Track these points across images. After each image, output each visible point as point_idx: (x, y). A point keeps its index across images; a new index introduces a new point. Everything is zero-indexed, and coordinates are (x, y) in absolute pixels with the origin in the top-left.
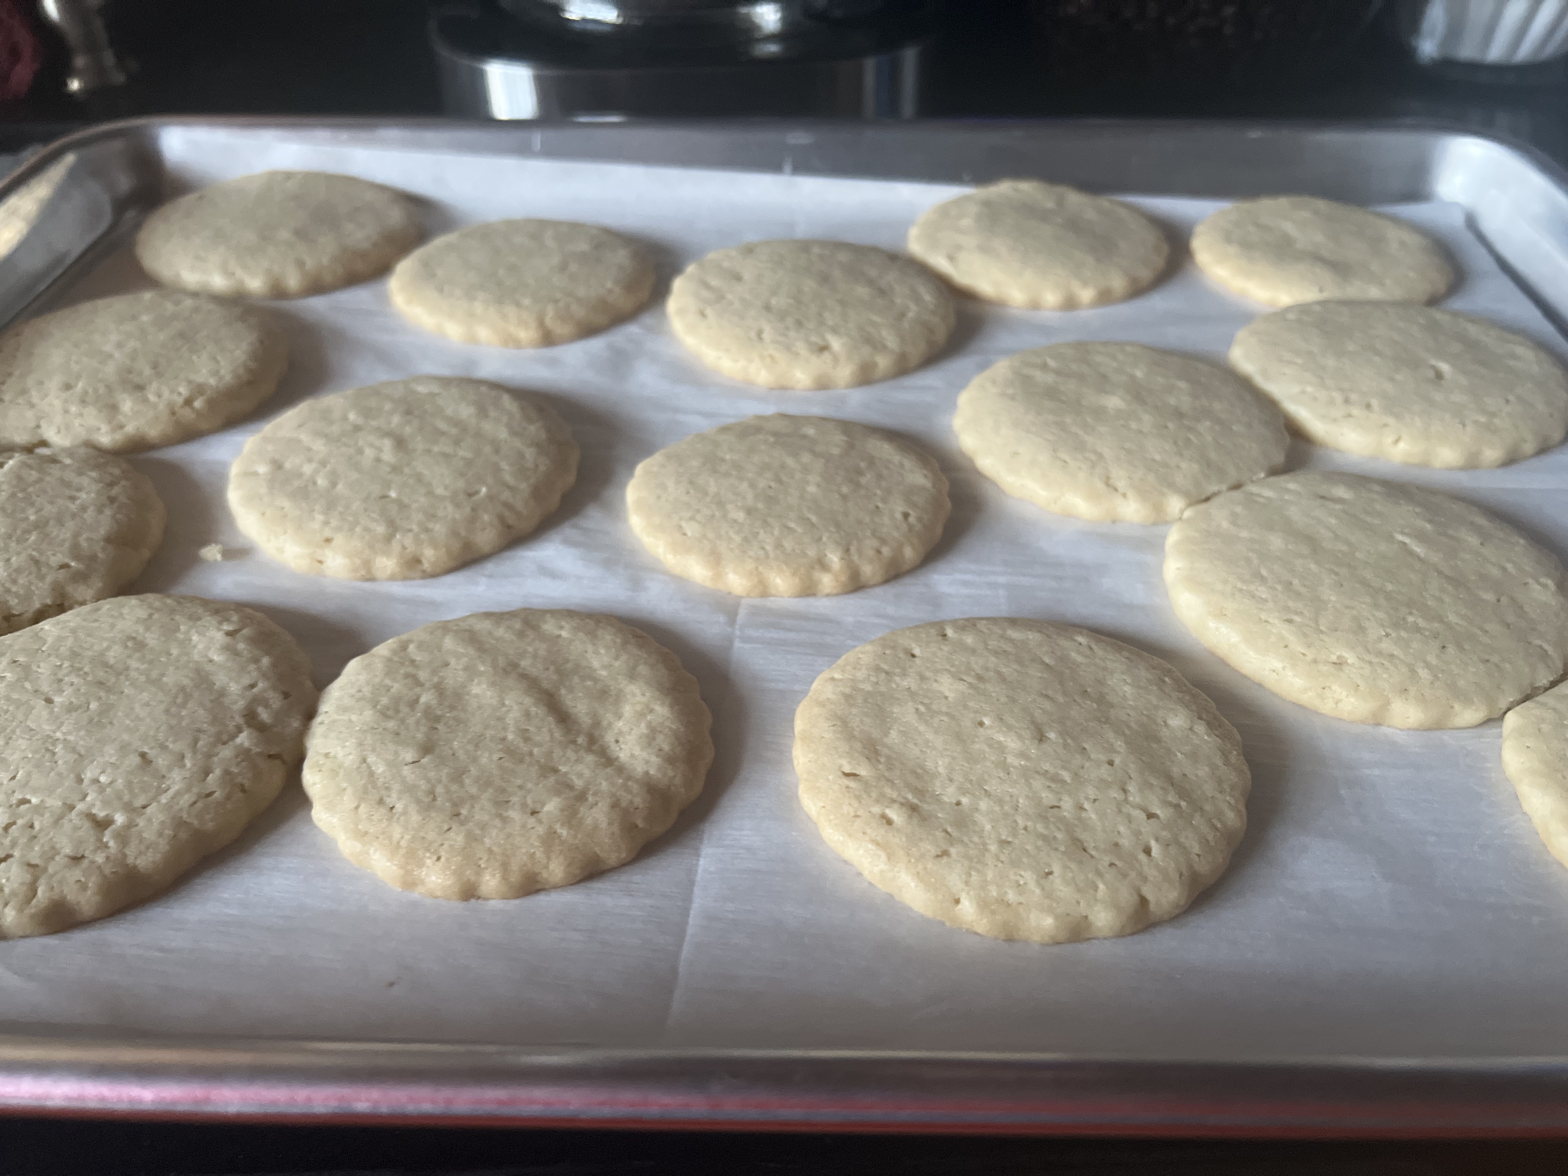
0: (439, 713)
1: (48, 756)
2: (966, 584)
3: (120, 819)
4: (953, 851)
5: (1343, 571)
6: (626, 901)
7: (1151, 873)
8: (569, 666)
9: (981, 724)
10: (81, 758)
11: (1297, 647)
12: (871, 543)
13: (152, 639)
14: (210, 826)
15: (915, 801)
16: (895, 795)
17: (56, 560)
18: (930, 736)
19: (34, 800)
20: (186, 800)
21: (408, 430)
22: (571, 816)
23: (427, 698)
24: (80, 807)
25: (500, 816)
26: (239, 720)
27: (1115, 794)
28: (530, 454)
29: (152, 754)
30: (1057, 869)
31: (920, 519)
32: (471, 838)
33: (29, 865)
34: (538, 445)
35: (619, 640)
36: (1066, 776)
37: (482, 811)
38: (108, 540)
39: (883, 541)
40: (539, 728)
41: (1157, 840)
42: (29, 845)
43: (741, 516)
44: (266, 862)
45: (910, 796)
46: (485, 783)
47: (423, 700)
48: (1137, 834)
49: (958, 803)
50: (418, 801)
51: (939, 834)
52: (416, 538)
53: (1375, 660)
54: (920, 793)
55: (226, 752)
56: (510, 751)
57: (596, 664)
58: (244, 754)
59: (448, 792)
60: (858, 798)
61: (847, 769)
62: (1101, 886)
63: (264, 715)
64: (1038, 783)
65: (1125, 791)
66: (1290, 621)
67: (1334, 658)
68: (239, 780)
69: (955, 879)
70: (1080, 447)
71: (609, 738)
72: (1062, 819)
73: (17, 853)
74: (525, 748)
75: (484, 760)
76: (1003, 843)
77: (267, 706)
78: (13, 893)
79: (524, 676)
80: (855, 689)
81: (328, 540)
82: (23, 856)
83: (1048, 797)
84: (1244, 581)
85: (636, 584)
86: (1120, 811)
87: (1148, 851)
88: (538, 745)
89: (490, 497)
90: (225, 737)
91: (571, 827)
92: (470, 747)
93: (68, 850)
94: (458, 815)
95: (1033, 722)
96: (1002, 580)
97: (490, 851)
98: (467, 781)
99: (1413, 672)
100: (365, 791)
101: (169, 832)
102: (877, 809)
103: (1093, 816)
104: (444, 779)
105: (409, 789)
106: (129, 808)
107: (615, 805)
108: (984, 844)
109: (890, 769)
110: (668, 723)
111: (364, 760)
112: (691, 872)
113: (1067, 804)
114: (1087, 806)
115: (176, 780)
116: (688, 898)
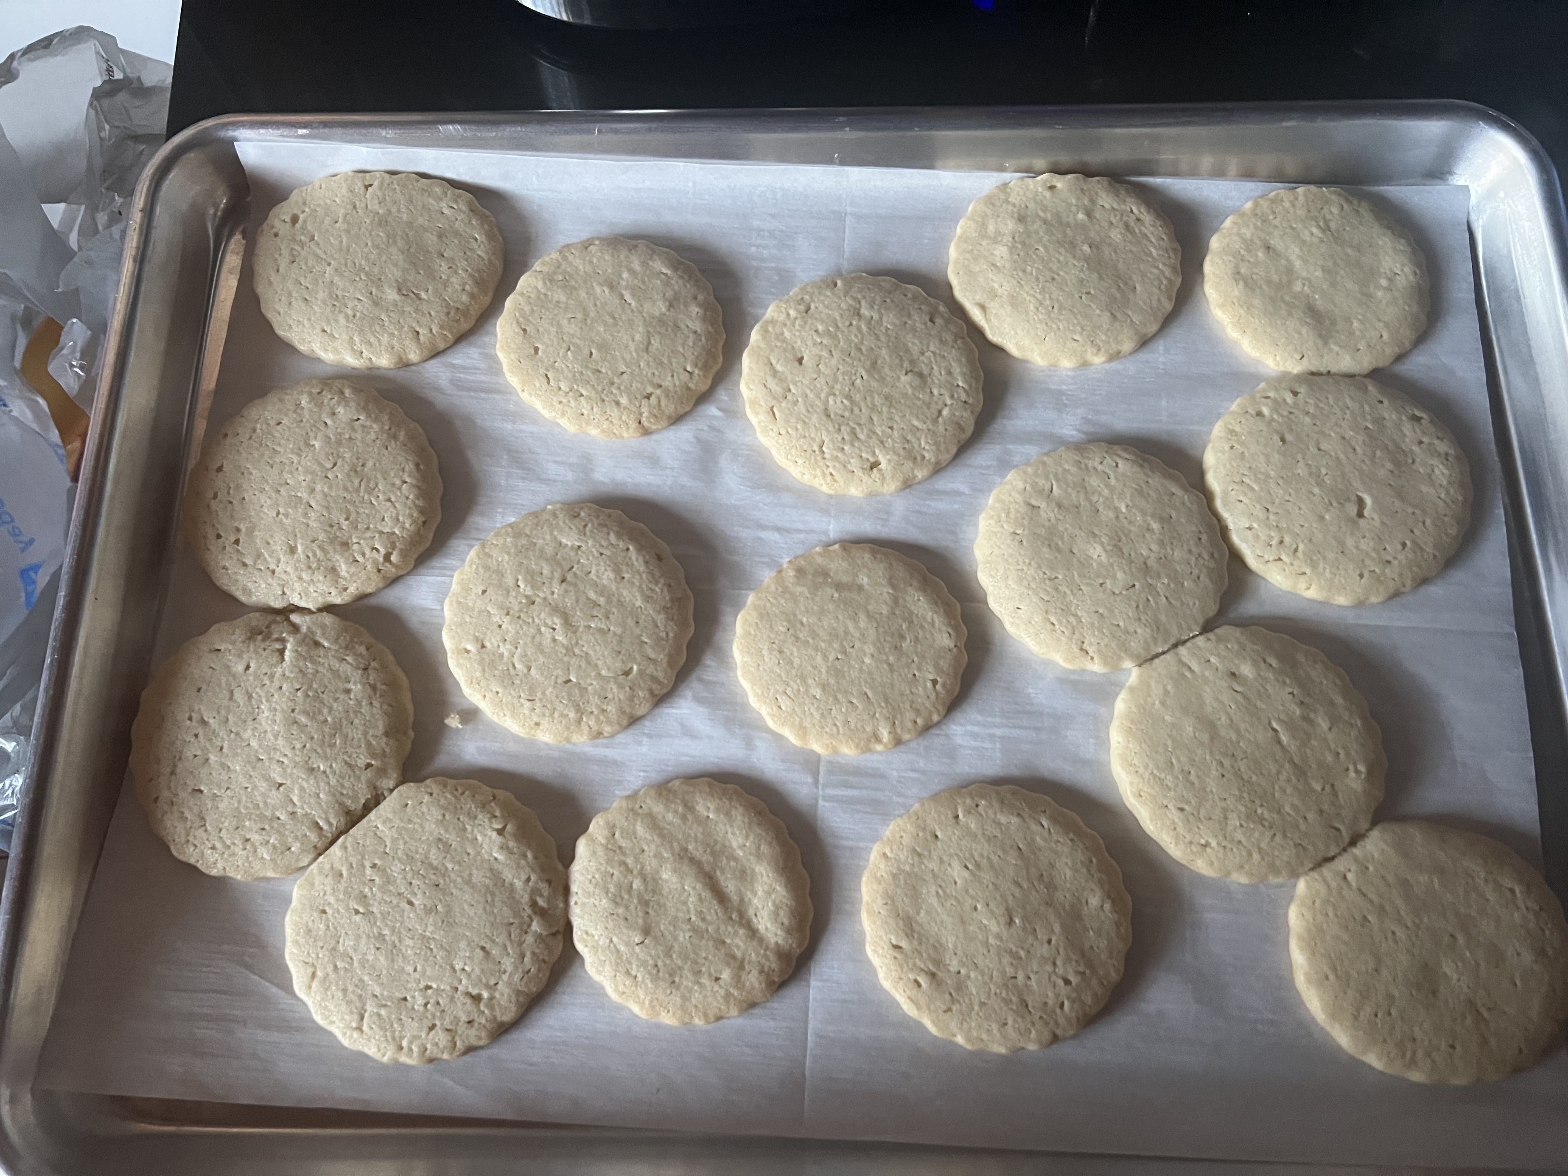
0: (647, 898)
1: (429, 952)
2: (975, 736)
3: (485, 995)
4: (954, 1008)
5: (1227, 762)
6: (772, 1024)
7: (1061, 1020)
8: (718, 847)
9: (976, 908)
10: (450, 953)
11: (1181, 830)
12: (910, 715)
13: (452, 838)
14: (534, 989)
15: (934, 970)
16: (922, 966)
17: (362, 762)
18: (945, 917)
19: (434, 986)
20: (517, 977)
21: (569, 602)
22: (737, 980)
23: (637, 884)
24: (460, 988)
25: (698, 983)
26: (529, 911)
27: (1049, 968)
28: (660, 619)
29: (488, 946)
30: (1010, 1022)
31: (944, 685)
32: (683, 998)
33: (448, 1030)
34: (665, 609)
35: (746, 820)
36: (1022, 954)
37: (687, 980)
38: (387, 734)
39: (918, 712)
40: (709, 910)
41: (1068, 998)
42: (442, 1018)
43: (817, 692)
44: (566, 998)
45: (931, 967)
46: (685, 958)
47: (635, 886)
48: (1057, 996)
49: (959, 972)
50: (650, 973)
51: (947, 996)
52: (598, 720)
53: (1229, 846)
54: (937, 963)
55: (529, 939)
56: (695, 930)
57: (735, 844)
58: (539, 937)
59: (665, 964)
60: (901, 967)
61: (894, 942)
62: (1033, 1032)
63: (541, 902)
64: (1006, 959)
65: (1054, 964)
66: (1182, 810)
67: (1203, 842)
68: (541, 957)
69: (953, 1026)
70: (1066, 611)
71: (751, 912)
72: (1016, 986)
73: (438, 1023)
74: (703, 926)
75: (681, 938)
76: (982, 1004)
77: (541, 895)
78: (445, 1047)
79: (693, 861)
80: (899, 869)
81: (537, 724)
82: (442, 1024)
83: (1010, 971)
84: (1158, 768)
85: (749, 743)
86: (1050, 979)
87: (1062, 1005)
88: (711, 923)
89: (641, 672)
90: (525, 927)
91: (738, 989)
92: (672, 928)
93: (464, 1018)
94: (673, 982)
95: (1007, 909)
96: (998, 732)
97: (696, 1007)
98: (674, 956)
99: (1250, 854)
100: (617, 964)
101: (514, 999)
102: (911, 976)
103: (1034, 984)
104: (661, 955)
105: (643, 964)
106: (488, 987)
107: (761, 972)
108: (971, 1004)
109: (920, 943)
110: (784, 901)
111: (611, 941)
112: (807, 998)
113: (1021, 976)
114: (1032, 976)
115: (508, 964)
116: (806, 1022)
